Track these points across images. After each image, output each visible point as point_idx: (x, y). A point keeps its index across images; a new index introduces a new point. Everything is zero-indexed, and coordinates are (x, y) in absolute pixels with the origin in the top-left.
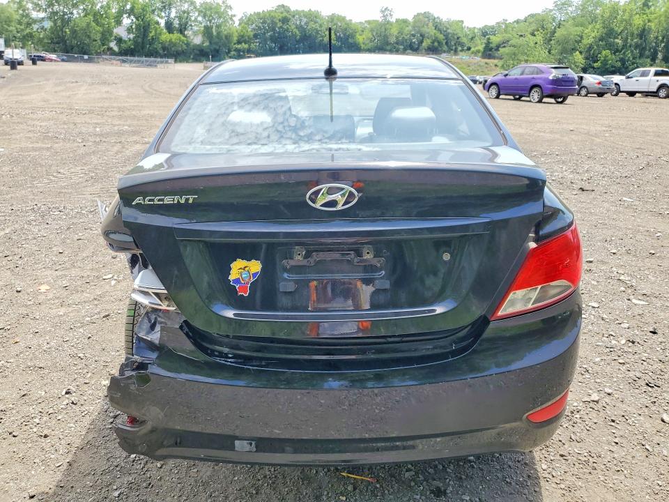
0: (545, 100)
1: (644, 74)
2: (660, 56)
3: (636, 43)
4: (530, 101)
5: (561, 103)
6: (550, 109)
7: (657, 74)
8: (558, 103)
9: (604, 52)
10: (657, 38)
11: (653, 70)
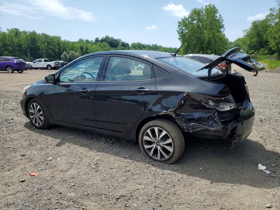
0: (15, 72)
1: (40, 61)
2: (29, 55)
3: (18, 49)
4: (8, 73)
5: (21, 73)
6: (17, 76)
7: (45, 61)
8: (19, 73)
9: (5, 52)
10: (25, 47)
11: (43, 59)
